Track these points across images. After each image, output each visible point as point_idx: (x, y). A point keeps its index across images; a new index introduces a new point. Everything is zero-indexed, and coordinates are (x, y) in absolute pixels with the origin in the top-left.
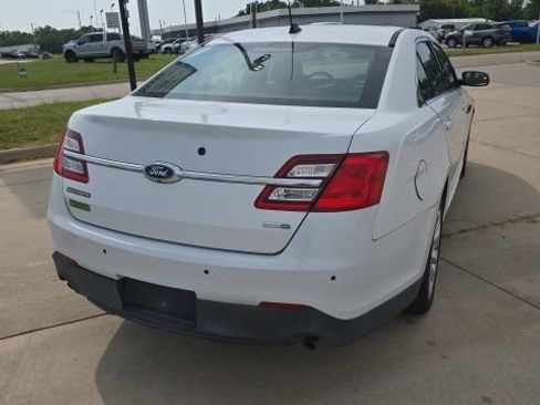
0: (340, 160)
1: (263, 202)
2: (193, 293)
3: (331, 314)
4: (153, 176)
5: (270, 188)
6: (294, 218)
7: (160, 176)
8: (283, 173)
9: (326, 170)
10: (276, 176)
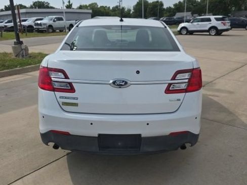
1: (168, 91)
2: (140, 135)
4: (118, 85)
5: (170, 85)
7: (121, 85)
8: (174, 78)
10: (172, 80)
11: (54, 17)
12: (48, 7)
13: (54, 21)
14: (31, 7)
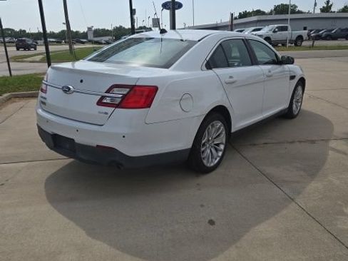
0: (132, 87)
1: (100, 103)
2: (73, 140)
3: (124, 153)
5: (103, 97)
6: (110, 110)
7: (66, 91)
8: (108, 91)
9: (125, 91)
10: (106, 92)
11: (276, 26)
12: (293, 12)
13: (274, 32)
14: (271, 13)
